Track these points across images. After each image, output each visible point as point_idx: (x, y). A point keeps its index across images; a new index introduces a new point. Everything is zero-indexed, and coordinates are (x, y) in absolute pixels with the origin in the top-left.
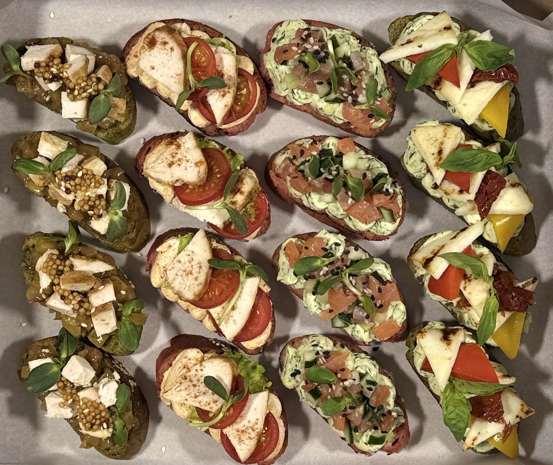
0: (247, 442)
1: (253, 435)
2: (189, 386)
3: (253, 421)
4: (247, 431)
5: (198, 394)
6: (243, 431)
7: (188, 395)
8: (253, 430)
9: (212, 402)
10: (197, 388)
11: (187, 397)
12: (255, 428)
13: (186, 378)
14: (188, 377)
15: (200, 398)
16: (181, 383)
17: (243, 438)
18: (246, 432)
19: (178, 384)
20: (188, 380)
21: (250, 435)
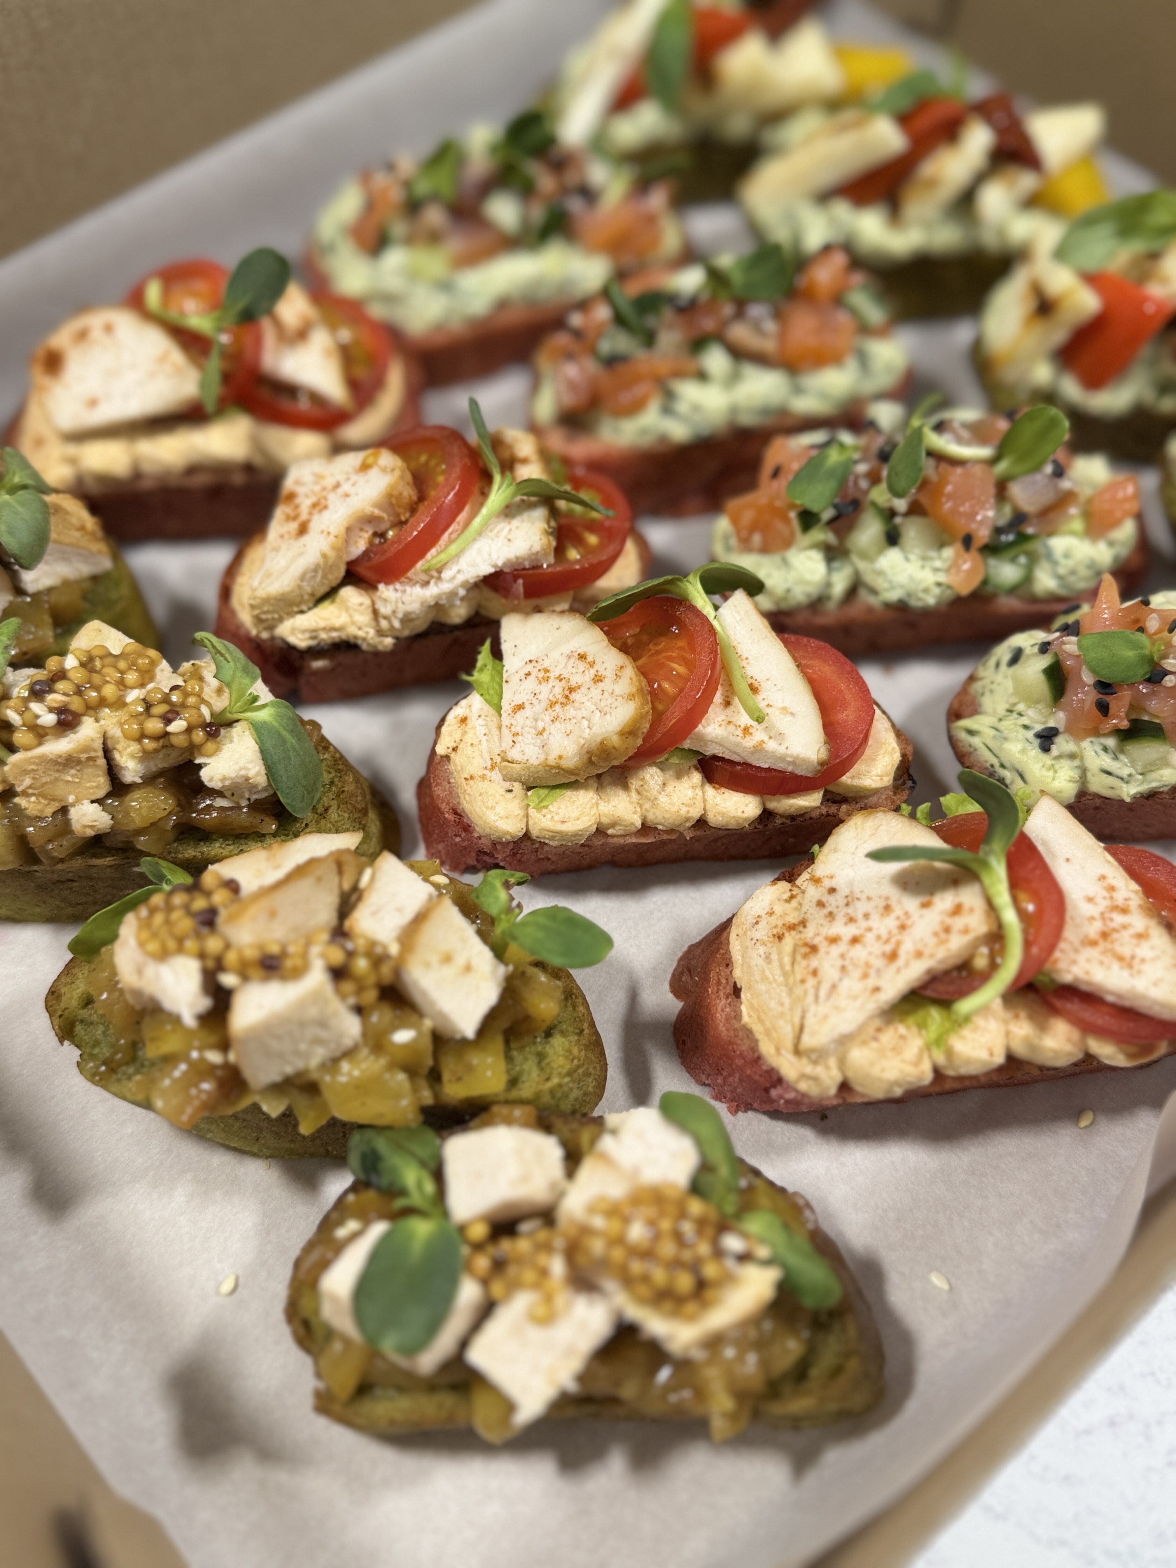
0: (1144, 951)
1: (1138, 921)
2: (842, 956)
3: (1096, 890)
4: (1113, 925)
5: (888, 948)
6: (1105, 935)
7: (865, 976)
8: (1124, 911)
9: (949, 921)
10: (870, 937)
11: (871, 982)
12: (1120, 902)
13: (814, 949)
14: (816, 941)
15: (907, 947)
16: (815, 973)
17: (1126, 951)
18: (1115, 930)
19: (811, 982)
20: (823, 947)
21: (1131, 931)
